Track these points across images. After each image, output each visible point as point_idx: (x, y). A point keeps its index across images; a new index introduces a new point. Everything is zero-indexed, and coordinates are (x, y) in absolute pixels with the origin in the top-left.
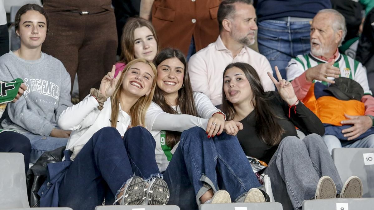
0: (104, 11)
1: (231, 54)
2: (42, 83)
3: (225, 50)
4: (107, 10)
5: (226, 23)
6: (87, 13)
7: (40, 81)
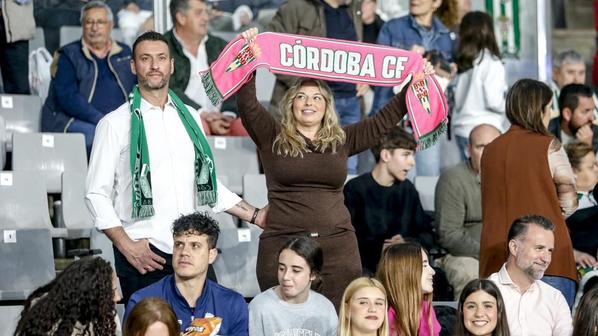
0: (342, 232)
1: (519, 289)
2: (305, 333)
3: (512, 284)
4: (346, 230)
5: (513, 244)
6: (317, 235)
7: (303, 331)
